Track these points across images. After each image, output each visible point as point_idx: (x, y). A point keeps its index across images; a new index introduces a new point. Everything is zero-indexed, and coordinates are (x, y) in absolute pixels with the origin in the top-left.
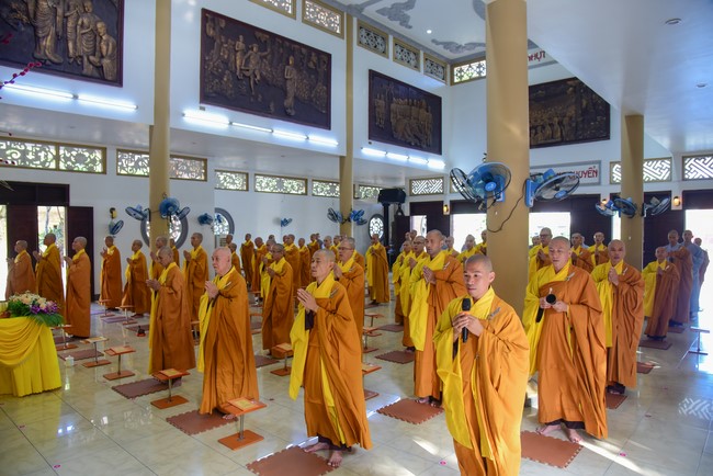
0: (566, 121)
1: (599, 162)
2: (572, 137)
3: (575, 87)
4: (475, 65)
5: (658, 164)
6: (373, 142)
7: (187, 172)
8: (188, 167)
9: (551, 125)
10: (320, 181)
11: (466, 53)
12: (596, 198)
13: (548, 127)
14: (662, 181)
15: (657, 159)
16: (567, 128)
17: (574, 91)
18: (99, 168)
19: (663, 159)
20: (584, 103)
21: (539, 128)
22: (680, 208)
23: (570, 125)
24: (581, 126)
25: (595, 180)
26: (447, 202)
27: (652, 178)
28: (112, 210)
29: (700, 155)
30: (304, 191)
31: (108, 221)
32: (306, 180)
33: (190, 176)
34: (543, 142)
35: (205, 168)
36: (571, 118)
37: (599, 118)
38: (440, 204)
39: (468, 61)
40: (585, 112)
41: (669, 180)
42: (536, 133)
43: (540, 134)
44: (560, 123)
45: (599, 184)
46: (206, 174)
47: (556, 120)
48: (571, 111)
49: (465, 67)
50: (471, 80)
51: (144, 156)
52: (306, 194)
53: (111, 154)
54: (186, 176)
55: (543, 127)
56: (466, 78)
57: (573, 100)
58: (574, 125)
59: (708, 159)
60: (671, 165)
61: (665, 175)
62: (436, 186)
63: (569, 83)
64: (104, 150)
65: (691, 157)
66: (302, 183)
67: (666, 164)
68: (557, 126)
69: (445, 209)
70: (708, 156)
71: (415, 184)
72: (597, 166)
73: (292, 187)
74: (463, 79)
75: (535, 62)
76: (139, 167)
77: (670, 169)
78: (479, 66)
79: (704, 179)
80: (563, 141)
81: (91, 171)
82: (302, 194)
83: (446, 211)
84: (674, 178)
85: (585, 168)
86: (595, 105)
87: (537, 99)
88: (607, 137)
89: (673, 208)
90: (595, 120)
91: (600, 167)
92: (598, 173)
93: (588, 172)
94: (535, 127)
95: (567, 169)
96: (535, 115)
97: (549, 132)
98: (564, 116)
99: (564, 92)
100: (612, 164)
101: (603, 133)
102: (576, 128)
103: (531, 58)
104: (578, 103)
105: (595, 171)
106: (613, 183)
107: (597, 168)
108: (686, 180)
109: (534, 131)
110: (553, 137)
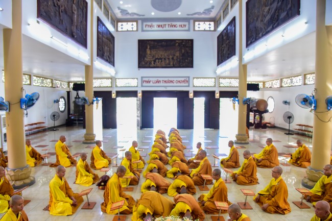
0: (175, 58)
1: (189, 77)
2: (178, 65)
3: (179, 44)
4: (130, 24)
5: (210, 80)
6: (98, 58)
9: (169, 59)
10: (37, 77)
11: (128, 17)
12: (187, 93)
13: (167, 60)
14: (212, 87)
15: (210, 78)
16: (176, 61)
17: (179, 45)
19: (212, 78)
20: (183, 51)
21: (163, 59)
22: (218, 97)
24: (182, 61)
25: (187, 84)
26: (114, 92)
29: (224, 78)
30: (29, 82)
32: (30, 76)
34: (165, 66)
36: (177, 57)
37: (189, 59)
39: (127, 21)
40: (183, 55)
41: (215, 86)
42: (161, 62)
43: (163, 62)
44: (173, 58)
45: (189, 86)
47: (171, 57)
48: (178, 54)
49: (124, 24)
50: (128, 31)
52: (30, 84)
55: (165, 59)
58: (179, 60)
60: (215, 80)
61: (213, 84)
63: (177, 41)
65: (221, 78)
67: (213, 80)
68: (171, 60)
70: (227, 78)
72: (187, 78)
74: (123, 30)
75: (161, 29)
77: (215, 82)
78: (132, 25)
79: (225, 87)
80: (174, 67)
82: (28, 84)
83: (114, 96)
84: (217, 86)
85: (183, 79)
86: (187, 53)
87: (162, 46)
88: (192, 67)
89: (216, 97)
90: (187, 59)
91: (189, 79)
92: (188, 82)
93: (184, 81)
94: (161, 59)
95: (175, 79)
96: (161, 53)
97: (168, 62)
98: (174, 55)
99: (174, 45)
100: (194, 78)
101: (190, 65)
102: (180, 62)
103: (159, 26)
104: (180, 50)
105: (187, 81)
106: (194, 86)
107: (188, 80)
108: (220, 87)
109: (160, 60)
110: (169, 64)
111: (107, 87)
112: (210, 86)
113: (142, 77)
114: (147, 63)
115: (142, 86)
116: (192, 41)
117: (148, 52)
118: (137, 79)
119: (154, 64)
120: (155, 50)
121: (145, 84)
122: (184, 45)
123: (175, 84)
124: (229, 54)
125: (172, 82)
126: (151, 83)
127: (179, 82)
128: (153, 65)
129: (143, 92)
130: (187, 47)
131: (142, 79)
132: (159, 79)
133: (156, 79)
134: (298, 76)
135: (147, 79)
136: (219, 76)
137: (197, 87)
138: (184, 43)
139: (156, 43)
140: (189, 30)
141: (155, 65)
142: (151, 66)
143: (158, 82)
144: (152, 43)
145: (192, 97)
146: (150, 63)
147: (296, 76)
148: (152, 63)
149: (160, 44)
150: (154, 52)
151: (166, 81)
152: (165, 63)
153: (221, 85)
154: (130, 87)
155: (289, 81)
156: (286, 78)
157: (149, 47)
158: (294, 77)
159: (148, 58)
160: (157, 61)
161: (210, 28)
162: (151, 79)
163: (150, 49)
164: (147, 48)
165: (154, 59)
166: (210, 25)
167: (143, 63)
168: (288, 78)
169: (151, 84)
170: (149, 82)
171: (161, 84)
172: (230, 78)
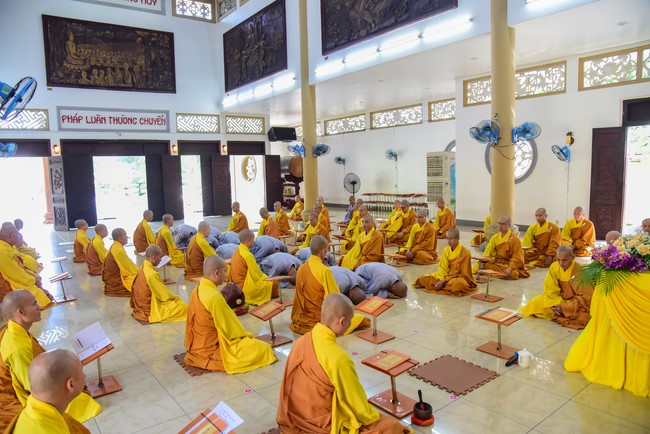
0: (136, 69)
1: (167, 113)
2: (143, 85)
3: (143, 38)
5: (209, 120)
12: (166, 144)
13: (118, 71)
14: (212, 133)
15: (209, 115)
16: (138, 76)
17: (143, 42)
19: (212, 116)
20: (153, 56)
21: (109, 70)
22: (227, 154)
23: (141, 74)
24: (151, 76)
25: (164, 127)
27: (206, 130)
29: (234, 116)
34: (113, 84)
36: (141, 68)
37: (166, 73)
40: (154, 64)
41: (218, 132)
42: (106, 74)
43: (109, 76)
44: (131, 69)
45: (168, 131)
47: (127, 66)
48: (141, 61)
55: (113, 69)
57: (143, 50)
58: (144, 74)
59: (238, 119)
60: (219, 120)
61: (214, 128)
63: (138, 33)
65: (229, 116)
67: (215, 120)
68: (127, 72)
70: (238, 117)
72: (165, 115)
77: (218, 124)
80: (134, 88)
84: (222, 131)
85: (155, 116)
86: (162, 60)
87: (105, 39)
88: (173, 91)
89: (222, 154)
90: (163, 75)
91: (168, 117)
92: (166, 121)
93: (157, 120)
94: (104, 68)
95: (138, 116)
96: (102, 55)
97: (120, 76)
98: (135, 64)
99: (133, 40)
100: (178, 114)
101: (169, 86)
102: (147, 78)
104: (147, 54)
105: (164, 119)
106: (178, 132)
107: (165, 117)
108: (228, 133)
109: (102, 71)
110: (124, 82)
112: (210, 132)
113: (59, 108)
114: (69, 75)
115: (60, 129)
116: (171, 36)
117: (71, 48)
118: (46, 111)
119: (88, 78)
120: (87, 45)
121: (66, 124)
122: (154, 43)
123: (138, 126)
124: (265, 67)
125: (131, 120)
126: (83, 121)
127: (147, 121)
128: (84, 80)
129: (65, 143)
130: (162, 48)
131: (59, 113)
132: (103, 114)
133: (94, 114)
134: (358, 116)
135: (71, 113)
136: (225, 112)
137: (184, 132)
138: (153, 39)
139: (89, 30)
140: (162, 12)
141: (91, 82)
142: (81, 82)
143: (101, 120)
144: (80, 28)
145: (177, 154)
146: (79, 76)
147: (354, 116)
148: (84, 74)
149: (98, 34)
150: (85, 51)
151: (118, 120)
152: (114, 78)
153: (230, 130)
154: (25, 129)
155: (342, 124)
156: (334, 120)
157: (72, 38)
158: (350, 117)
159: (72, 64)
160: (95, 71)
161: (204, 14)
162: (80, 113)
163: (76, 42)
164: (68, 39)
165: (87, 66)
166: (204, 8)
167: (61, 75)
168: (337, 119)
169: (83, 124)
170: (79, 120)
171: (107, 125)
172: (244, 117)
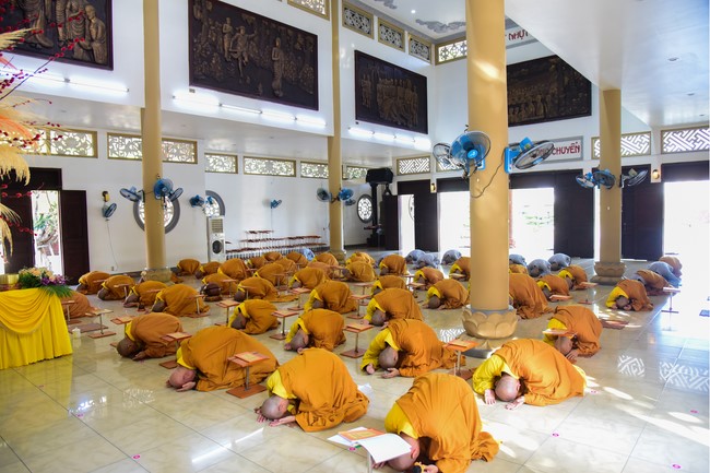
0: (548, 98)
1: (581, 138)
2: (555, 114)
3: (556, 65)
4: (459, 44)
5: (638, 139)
6: (360, 122)
7: (178, 154)
8: (178, 150)
9: (535, 103)
10: (309, 163)
11: (450, 32)
12: (578, 173)
13: (531, 105)
14: (642, 155)
15: (637, 134)
16: (550, 105)
17: (557, 69)
18: (90, 152)
19: (642, 134)
20: (566, 79)
21: (523, 106)
22: (659, 180)
23: (553, 102)
24: (563, 103)
25: (578, 155)
26: (434, 181)
27: (632, 152)
28: (105, 193)
29: (678, 129)
30: (292, 173)
31: (101, 204)
32: (295, 162)
33: (180, 159)
34: (527, 119)
35: (195, 150)
36: (553, 95)
37: (580, 94)
38: (428, 182)
39: (453, 40)
40: (567, 88)
41: (649, 153)
42: (520, 111)
43: (523, 112)
44: (543, 101)
45: (581, 159)
46: (196, 157)
47: (539, 97)
48: (554, 89)
49: (449, 47)
50: (455, 59)
51: (134, 139)
52: (295, 176)
53: (102, 138)
54: (176, 159)
55: (527, 105)
56: (450, 57)
57: (556, 77)
58: (556, 102)
59: (685, 132)
60: (650, 139)
61: (644, 149)
62: (423, 165)
63: (551, 60)
64: (95, 134)
65: (669, 131)
66: (290, 165)
67: (646, 138)
68: (540, 103)
69: (432, 187)
70: (685, 129)
71: (402, 163)
72: (579, 142)
73: (281, 168)
74: (448, 58)
75: (518, 40)
76: (130, 151)
77: (650, 144)
78: (463, 46)
79: (682, 152)
80: (547, 118)
81: (83, 156)
82: (291, 176)
83: (433, 189)
84: (653, 152)
85: (568, 144)
86: (575, 81)
88: (589, 113)
89: (653, 181)
90: (577, 97)
91: (582, 143)
92: (579, 148)
93: (571, 148)
94: (520, 105)
96: (519, 93)
97: (532, 109)
98: (548, 94)
99: (546, 69)
100: (593, 139)
101: (584, 109)
102: (559, 105)
103: (514, 37)
104: (560, 80)
105: (577, 146)
106: (594, 158)
107: (579, 144)
108: (664, 153)
109: (517, 109)
110: (536, 114)
111: (424, 172)
112: (638, 155)
127: (560, 150)
149: (516, 74)
152: (527, 112)
160: (512, 110)
172: (695, 129)
